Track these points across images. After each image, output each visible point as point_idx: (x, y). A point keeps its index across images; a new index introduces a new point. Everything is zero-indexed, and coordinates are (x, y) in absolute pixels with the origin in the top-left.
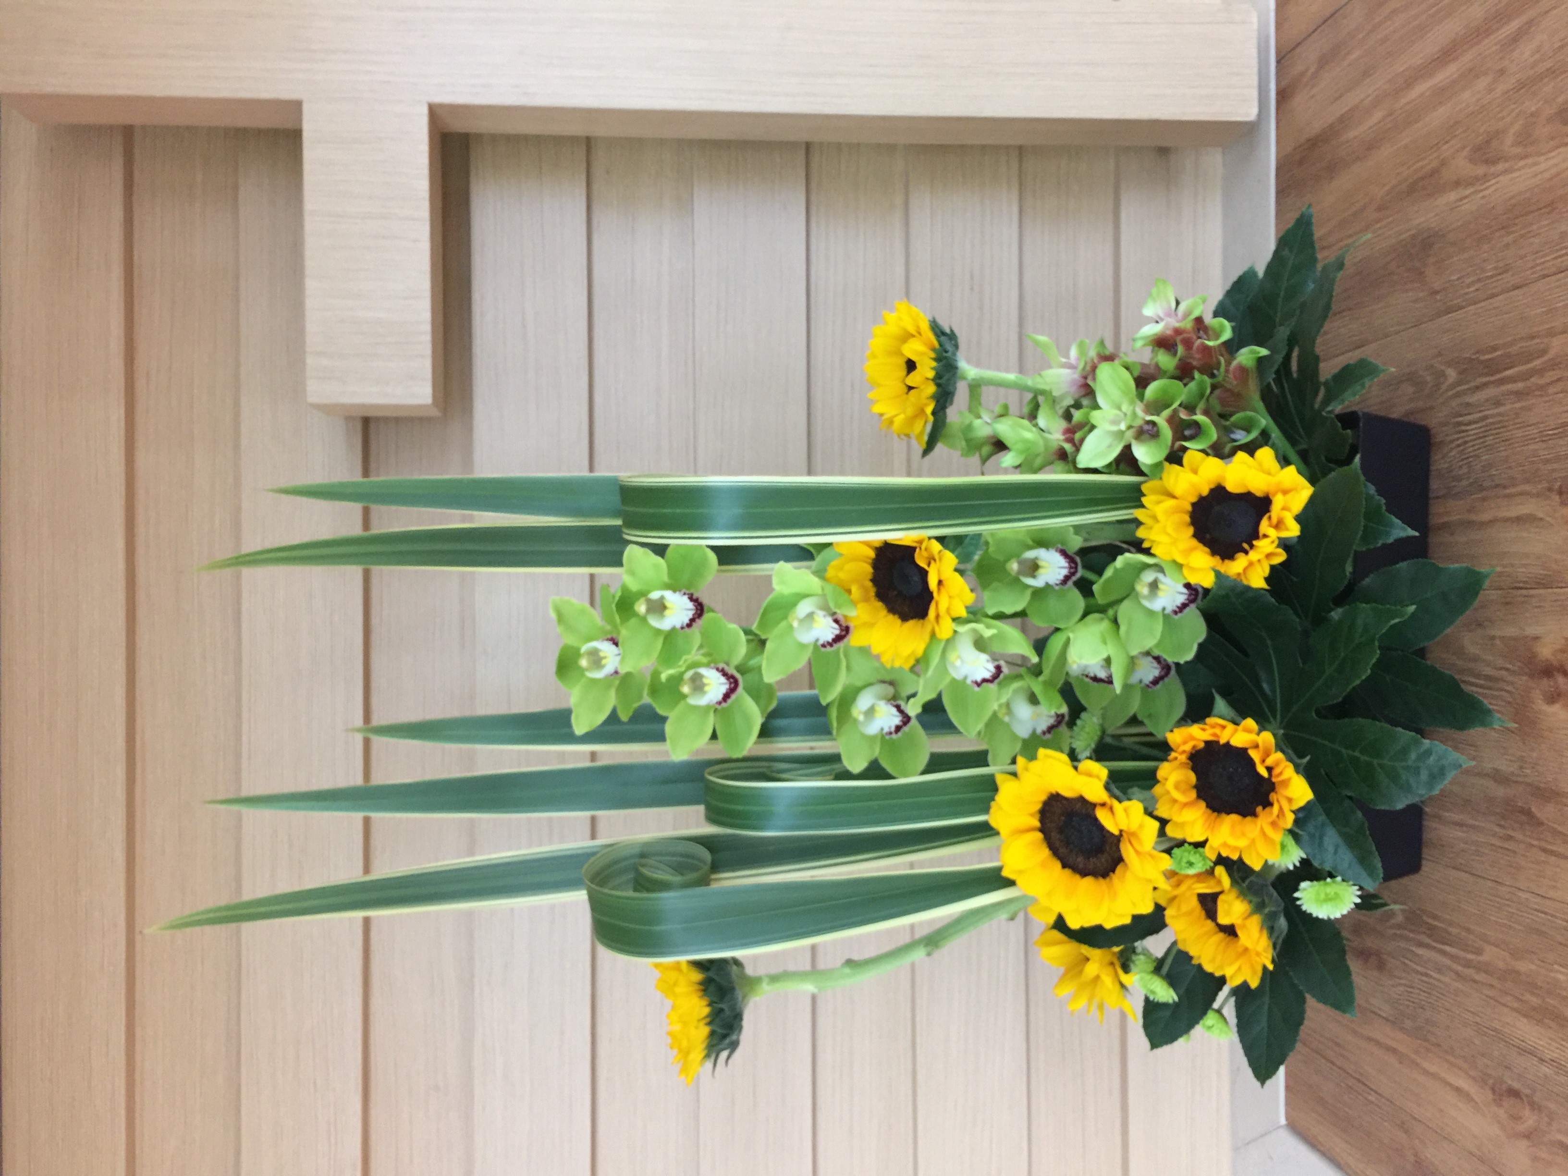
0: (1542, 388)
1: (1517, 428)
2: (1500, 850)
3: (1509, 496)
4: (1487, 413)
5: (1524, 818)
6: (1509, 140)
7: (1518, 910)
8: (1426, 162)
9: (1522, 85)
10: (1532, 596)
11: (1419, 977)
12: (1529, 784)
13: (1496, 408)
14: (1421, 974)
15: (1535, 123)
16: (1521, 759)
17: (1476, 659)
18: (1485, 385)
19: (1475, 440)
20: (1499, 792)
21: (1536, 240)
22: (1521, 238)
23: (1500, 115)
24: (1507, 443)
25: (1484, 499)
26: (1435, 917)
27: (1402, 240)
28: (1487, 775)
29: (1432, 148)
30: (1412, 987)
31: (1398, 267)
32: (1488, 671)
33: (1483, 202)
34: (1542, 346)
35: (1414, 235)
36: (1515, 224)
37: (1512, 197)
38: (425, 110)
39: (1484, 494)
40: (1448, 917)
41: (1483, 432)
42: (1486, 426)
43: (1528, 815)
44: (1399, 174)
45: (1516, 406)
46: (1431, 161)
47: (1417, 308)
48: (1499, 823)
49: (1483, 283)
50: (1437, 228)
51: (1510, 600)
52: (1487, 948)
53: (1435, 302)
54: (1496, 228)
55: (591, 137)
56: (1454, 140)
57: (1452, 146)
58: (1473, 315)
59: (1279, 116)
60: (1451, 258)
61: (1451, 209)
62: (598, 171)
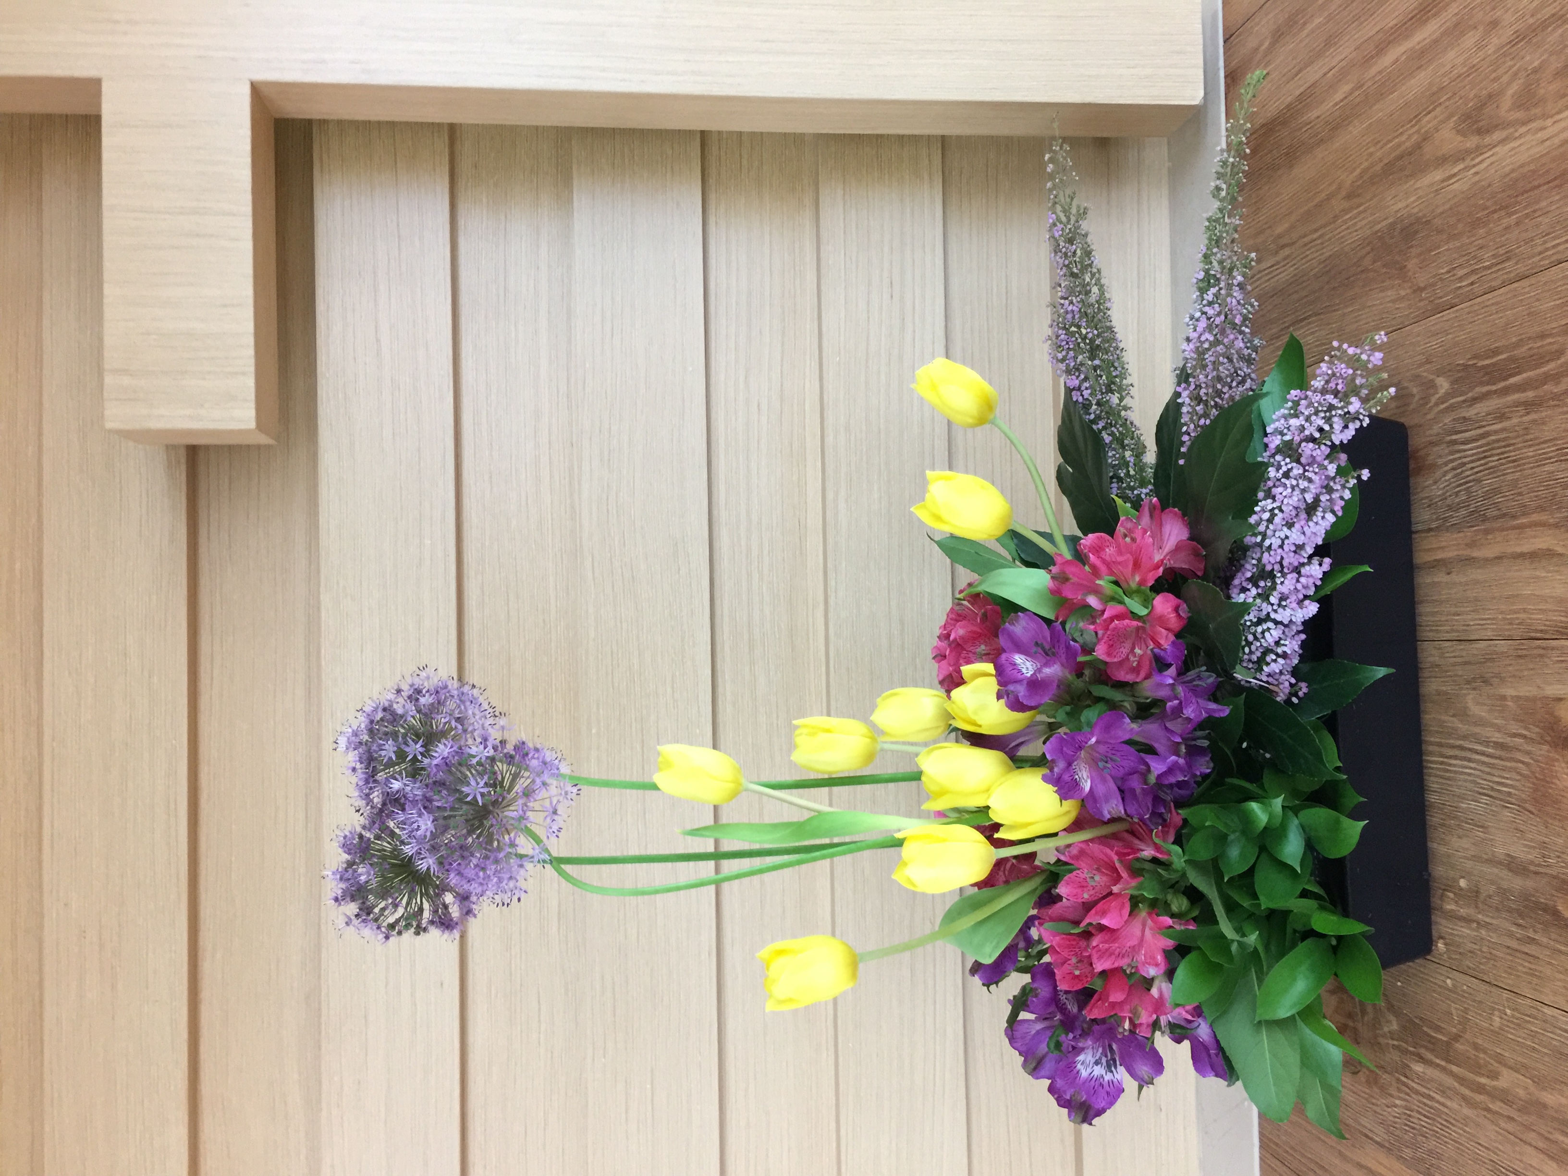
0: (1556, 397)
1: (1530, 446)
2: (1518, 955)
3: (1519, 528)
4: (1487, 429)
5: (1547, 917)
6: (1507, 102)
8: (1404, 138)
9: (1520, 37)
10: (1553, 649)
11: (1419, 1098)
12: (1554, 877)
13: (1501, 422)
14: (1423, 1095)
15: (1538, 80)
16: (1543, 845)
17: (1481, 722)
18: (1486, 396)
19: (1472, 462)
20: (1517, 883)
21: (1546, 220)
22: (1526, 218)
24: (1515, 464)
25: (1487, 532)
26: (1438, 1029)
27: (1378, 231)
28: (1501, 863)
29: (1411, 121)
30: (1412, 1111)
31: (1374, 262)
32: (1497, 737)
33: (1477, 178)
34: (1555, 347)
35: (1391, 224)
36: (1520, 203)
37: (1513, 171)
38: (247, 90)
39: (1487, 525)
40: (1453, 1030)
41: (1484, 452)
42: (1488, 444)
43: (1554, 915)
44: (1371, 154)
45: (1526, 419)
46: (1410, 136)
47: (1398, 308)
48: (1517, 921)
49: (1479, 275)
50: (1420, 214)
51: (1524, 652)
52: (1505, 1071)
53: (1420, 301)
54: (1493, 208)
55: (455, 124)
56: (1438, 109)
57: (1436, 117)
58: (1469, 313)
59: (1230, 98)
60: (1439, 247)
61: (1437, 191)
62: (465, 165)
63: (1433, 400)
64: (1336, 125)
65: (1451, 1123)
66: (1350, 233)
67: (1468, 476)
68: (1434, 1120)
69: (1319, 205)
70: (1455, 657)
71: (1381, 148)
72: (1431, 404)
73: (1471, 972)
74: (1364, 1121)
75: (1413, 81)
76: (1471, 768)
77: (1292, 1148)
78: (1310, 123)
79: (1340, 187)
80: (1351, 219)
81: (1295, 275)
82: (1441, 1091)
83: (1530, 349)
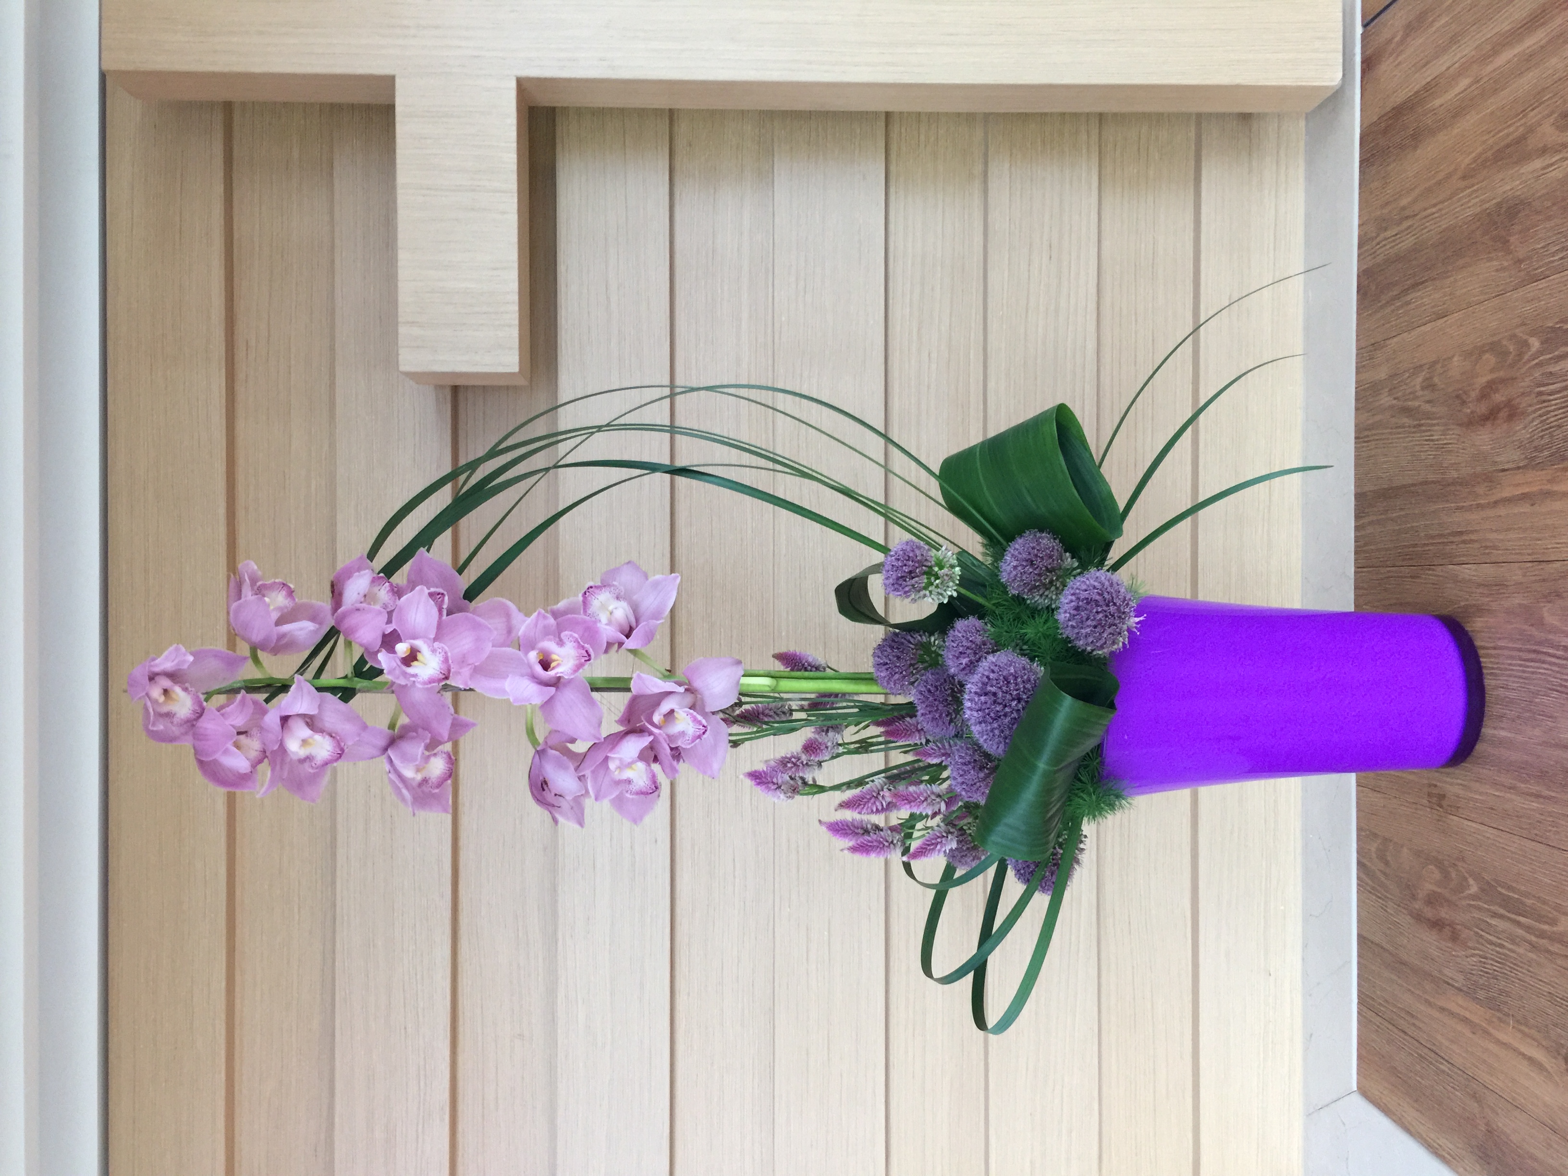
8: (1511, 129)
11: (1493, 947)
14: (1496, 944)
17: (1554, 630)
25: (1565, 470)
26: (1510, 888)
27: (1487, 209)
29: (1518, 115)
30: (1486, 958)
31: (1483, 236)
35: (1499, 203)
38: (514, 86)
40: (1523, 888)
44: (1484, 142)
46: (1518, 128)
47: (1500, 277)
50: (1523, 196)
52: (1563, 918)
53: (1520, 271)
55: (674, 109)
56: (1541, 106)
57: (1539, 113)
59: (1364, 82)
60: (1536, 226)
61: (1538, 177)
62: (681, 143)
63: (1526, 357)
64: (1458, 112)
65: (1518, 966)
66: (1464, 209)
67: (1552, 422)
69: (1439, 183)
70: (1534, 575)
71: (1494, 136)
72: (1524, 361)
73: (1538, 838)
74: (1446, 971)
76: (1545, 669)
77: (1386, 1001)
78: (1434, 110)
79: (1456, 170)
80: (1465, 197)
81: (1415, 244)
82: (1511, 940)
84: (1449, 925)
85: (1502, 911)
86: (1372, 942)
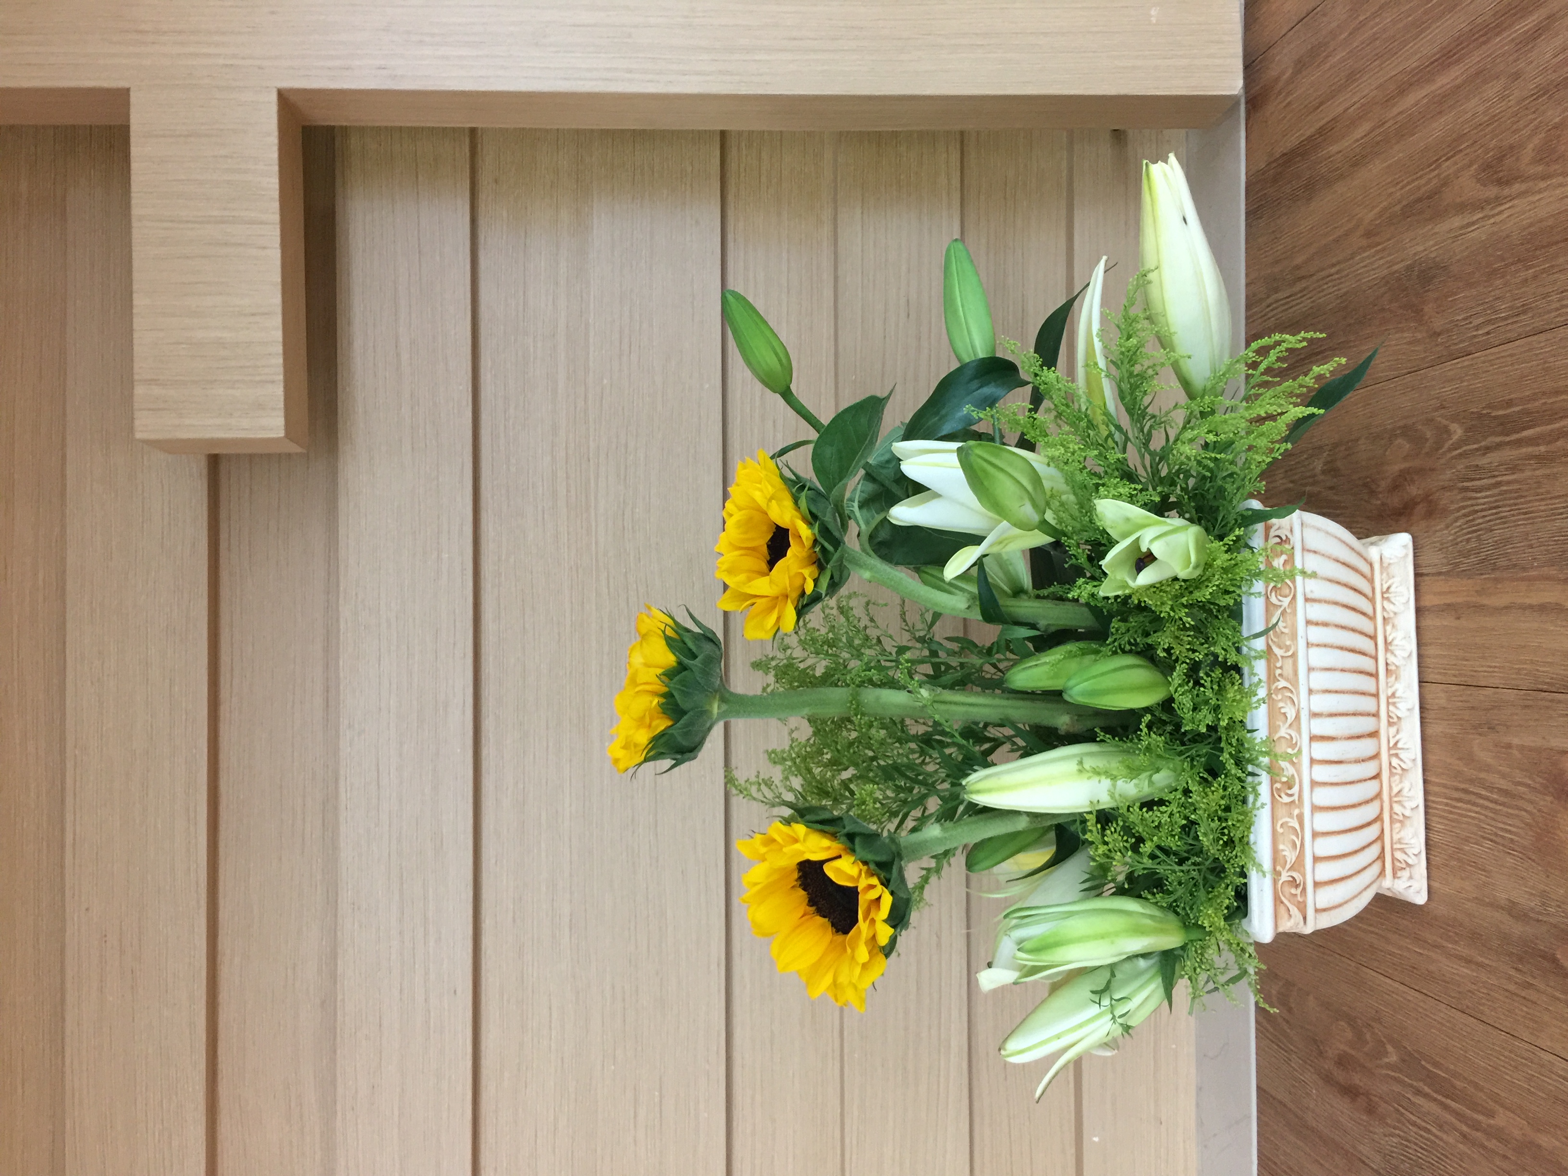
1: (1542, 500)
2: (1515, 998)
3: (1529, 579)
4: (1499, 479)
5: (1546, 964)
6: (1528, 152)
7: (1540, 1073)
8: (1423, 181)
9: (1543, 91)
10: (1559, 702)
11: (1415, 1129)
12: (1555, 926)
13: (1513, 474)
14: (1419, 1127)
15: (1559, 136)
16: (1543, 894)
17: (1488, 769)
18: (1499, 446)
19: (1485, 510)
20: (1517, 929)
21: (1562, 277)
22: (1543, 273)
23: (1515, 127)
24: (1528, 516)
25: (1497, 581)
26: (1436, 1064)
27: (1396, 272)
28: (1503, 908)
29: (1430, 165)
30: (1408, 1141)
31: (1391, 302)
32: (1503, 784)
33: (1495, 229)
35: (1410, 265)
36: (1538, 258)
37: (1531, 225)
38: (274, 98)
39: (1497, 574)
40: (1452, 1067)
41: (1496, 501)
42: (1500, 494)
43: (1554, 962)
44: (1391, 195)
45: (1538, 473)
46: (1430, 180)
47: (1413, 351)
48: (1515, 966)
49: (1494, 326)
50: (1438, 259)
51: (1530, 703)
52: (1501, 1110)
53: (1437, 345)
54: (1511, 260)
55: (475, 128)
56: (1457, 157)
57: (1456, 163)
58: (1484, 362)
59: (1249, 125)
60: (1456, 294)
61: (1456, 237)
63: (1447, 446)
64: (1357, 162)
65: (1447, 1157)
66: (1368, 271)
67: (1479, 524)
68: (1429, 1152)
69: (1336, 241)
71: (1402, 189)
72: (1443, 450)
73: (1469, 1011)
74: (1361, 1148)
75: (1435, 125)
76: (1476, 812)
77: (1291, 1169)
78: (1329, 157)
79: (1359, 224)
80: (1368, 257)
81: (1312, 307)
82: (1438, 1125)
83: (1545, 403)
84: (1363, 1094)
85: (1427, 1089)
86: (1274, 1099)
